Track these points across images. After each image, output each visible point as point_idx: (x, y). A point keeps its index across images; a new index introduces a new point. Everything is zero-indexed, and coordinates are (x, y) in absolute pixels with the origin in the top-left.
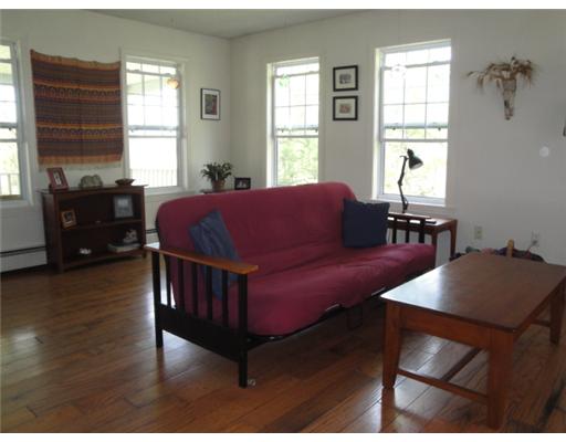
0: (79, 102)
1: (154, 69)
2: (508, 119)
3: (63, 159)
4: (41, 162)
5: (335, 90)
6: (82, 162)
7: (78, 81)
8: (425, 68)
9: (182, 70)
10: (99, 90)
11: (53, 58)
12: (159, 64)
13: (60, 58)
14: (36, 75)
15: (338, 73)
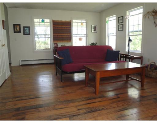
0: (62, 29)
1: (80, 21)
2: (156, 27)
3: (58, 41)
4: (54, 42)
5: (119, 23)
6: (62, 42)
7: (62, 25)
8: (138, 15)
9: (87, 21)
10: (66, 26)
11: (57, 21)
12: (81, 20)
13: (58, 21)
14: (53, 25)
15: (119, 18)
